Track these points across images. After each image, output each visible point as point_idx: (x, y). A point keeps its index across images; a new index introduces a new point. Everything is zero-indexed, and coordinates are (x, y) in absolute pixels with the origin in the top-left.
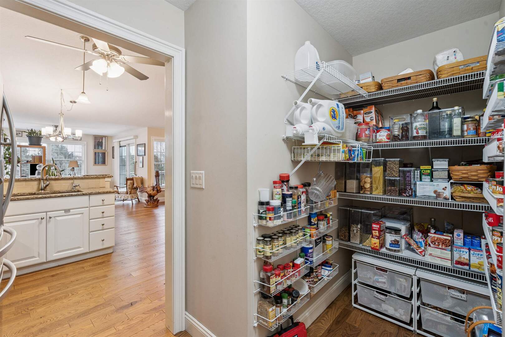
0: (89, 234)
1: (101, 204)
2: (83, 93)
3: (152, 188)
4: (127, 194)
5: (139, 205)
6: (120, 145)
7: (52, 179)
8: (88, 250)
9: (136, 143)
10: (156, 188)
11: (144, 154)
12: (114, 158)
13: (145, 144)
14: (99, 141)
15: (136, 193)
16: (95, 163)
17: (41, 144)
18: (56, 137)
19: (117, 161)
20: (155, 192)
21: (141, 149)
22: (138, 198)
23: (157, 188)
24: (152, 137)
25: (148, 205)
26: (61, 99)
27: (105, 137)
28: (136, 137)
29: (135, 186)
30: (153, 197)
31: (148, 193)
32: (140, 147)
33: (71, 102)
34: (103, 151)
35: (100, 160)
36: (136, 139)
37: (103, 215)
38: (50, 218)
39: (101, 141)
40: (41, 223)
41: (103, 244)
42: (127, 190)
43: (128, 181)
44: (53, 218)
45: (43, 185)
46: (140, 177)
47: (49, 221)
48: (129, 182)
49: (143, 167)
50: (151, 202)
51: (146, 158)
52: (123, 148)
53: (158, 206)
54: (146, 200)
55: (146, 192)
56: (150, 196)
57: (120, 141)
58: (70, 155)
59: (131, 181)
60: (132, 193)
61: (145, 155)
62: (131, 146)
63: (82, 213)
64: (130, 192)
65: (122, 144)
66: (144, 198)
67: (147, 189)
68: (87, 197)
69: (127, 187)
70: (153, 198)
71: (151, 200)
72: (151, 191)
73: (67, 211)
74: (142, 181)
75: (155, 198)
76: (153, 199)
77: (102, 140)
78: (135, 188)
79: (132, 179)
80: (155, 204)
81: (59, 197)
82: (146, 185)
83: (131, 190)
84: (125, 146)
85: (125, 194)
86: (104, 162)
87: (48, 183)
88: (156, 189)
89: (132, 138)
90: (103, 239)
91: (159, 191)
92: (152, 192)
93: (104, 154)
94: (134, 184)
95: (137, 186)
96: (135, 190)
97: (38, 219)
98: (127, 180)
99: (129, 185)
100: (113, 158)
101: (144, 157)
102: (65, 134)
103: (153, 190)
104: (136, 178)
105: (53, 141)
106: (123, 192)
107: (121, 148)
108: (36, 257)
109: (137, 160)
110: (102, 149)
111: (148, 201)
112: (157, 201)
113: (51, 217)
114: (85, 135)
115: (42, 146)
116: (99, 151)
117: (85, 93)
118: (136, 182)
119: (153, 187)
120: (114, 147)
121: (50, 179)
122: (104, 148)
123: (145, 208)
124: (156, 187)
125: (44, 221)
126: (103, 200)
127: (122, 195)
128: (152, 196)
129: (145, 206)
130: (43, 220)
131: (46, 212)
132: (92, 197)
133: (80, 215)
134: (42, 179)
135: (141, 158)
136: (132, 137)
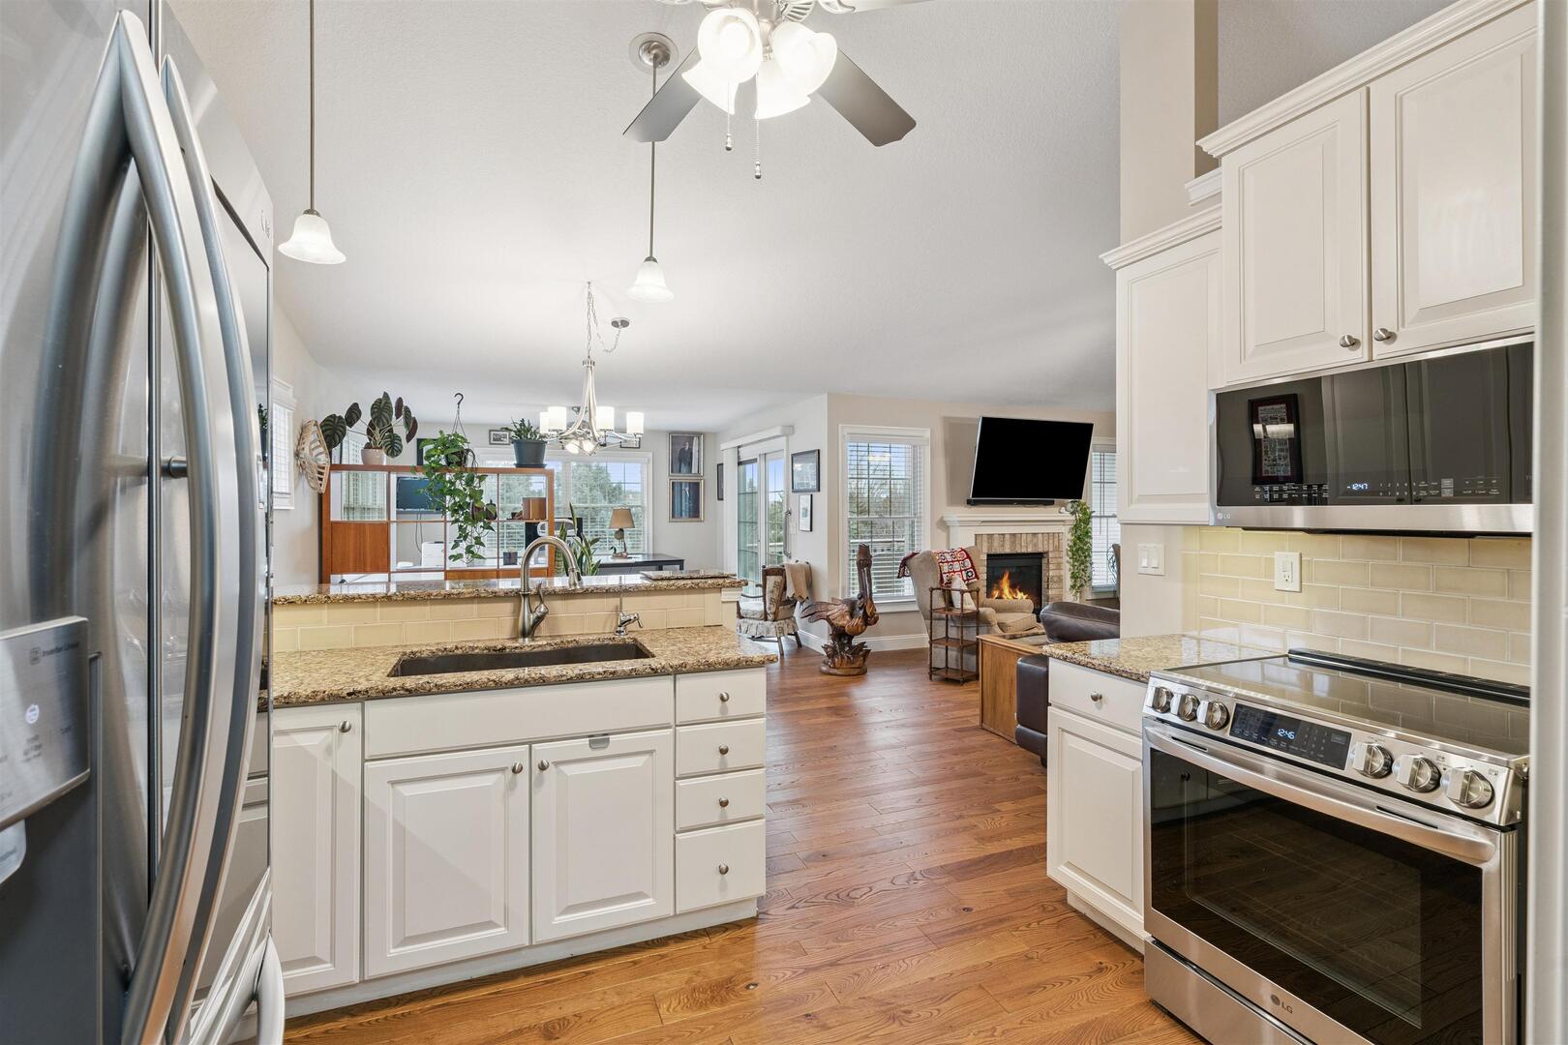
0: (675, 838)
1: (717, 715)
2: (650, 259)
3: (846, 608)
4: (766, 619)
5: (802, 661)
6: (739, 458)
7: (555, 594)
8: (672, 909)
9: (788, 450)
10: (860, 609)
11: (813, 483)
12: (722, 499)
13: (819, 451)
14: (683, 449)
15: (790, 617)
16: (673, 516)
17: (545, 463)
18: (581, 441)
19: (729, 508)
20: (856, 621)
21: (805, 470)
22: (796, 634)
23: (863, 607)
24: (840, 425)
25: (834, 668)
26: (589, 313)
27: (698, 434)
28: (789, 430)
29: (789, 593)
30: (851, 638)
31: (832, 625)
32: (800, 462)
33: (615, 324)
34: (694, 479)
35: (686, 504)
36: (787, 436)
37: (723, 763)
38: (543, 768)
39: (687, 448)
40: (511, 787)
41: (723, 887)
42: (765, 606)
43: (768, 577)
44: (552, 766)
45: (527, 618)
46: (801, 566)
47: (541, 782)
48: (772, 580)
49: (811, 530)
50: (842, 657)
51: (821, 499)
52: (749, 467)
53: (864, 672)
54: (825, 648)
55: (828, 619)
56: (840, 635)
57: (739, 447)
58: (615, 489)
59: (778, 579)
60: (779, 617)
61: (819, 490)
62: (772, 460)
63: (651, 752)
64: (774, 613)
65: (745, 455)
66: (818, 638)
67: (830, 607)
68: (666, 683)
69: (764, 596)
70: (850, 642)
71: (842, 649)
72: (843, 616)
73: (599, 740)
74: (809, 577)
75: (856, 641)
76: (851, 647)
77: (691, 445)
78: (788, 601)
79: (780, 572)
80: (857, 665)
81: (570, 681)
82: (824, 596)
83: (777, 608)
84: (755, 460)
85: (758, 619)
86: (695, 513)
87: (542, 610)
88: (861, 612)
89: (779, 433)
90: (724, 867)
91: (869, 619)
92: (845, 622)
93: (695, 487)
94: (785, 589)
95: (796, 596)
96: (789, 606)
97: (503, 770)
98: (767, 573)
99: (772, 592)
100: (720, 499)
101: (815, 494)
102: (599, 428)
103: (852, 616)
104: (792, 567)
105: (573, 455)
106: (754, 613)
107: (741, 467)
108: (497, 926)
109: (793, 508)
110: (691, 472)
111: (834, 649)
112: (861, 652)
113: (545, 763)
114: (650, 432)
115: (547, 468)
116: (684, 477)
117: (655, 260)
118: (794, 581)
119: (852, 604)
120: (722, 464)
121: (550, 594)
122: (694, 470)
123: (825, 678)
124: (859, 603)
125: (523, 777)
126: (722, 699)
127: (751, 621)
128: (847, 635)
129: (824, 668)
130: (518, 775)
131: (530, 743)
132: (685, 683)
133: (644, 758)
134: (524, 596)
135: (805, 500)
136: (777, 431)
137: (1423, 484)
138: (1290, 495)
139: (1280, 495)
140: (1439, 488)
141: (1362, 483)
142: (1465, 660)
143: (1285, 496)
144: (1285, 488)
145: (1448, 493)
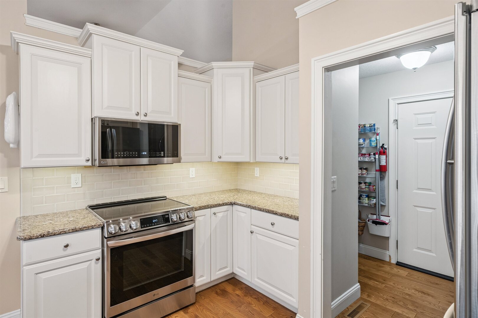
137: (158, 153)
138: (127, 155)
139: (124, 155)
140: (161, 154)
141: (145, 152)
142: (128, 196)
143: (125, 156)
144: (125, 153)
145: (162, 155)
